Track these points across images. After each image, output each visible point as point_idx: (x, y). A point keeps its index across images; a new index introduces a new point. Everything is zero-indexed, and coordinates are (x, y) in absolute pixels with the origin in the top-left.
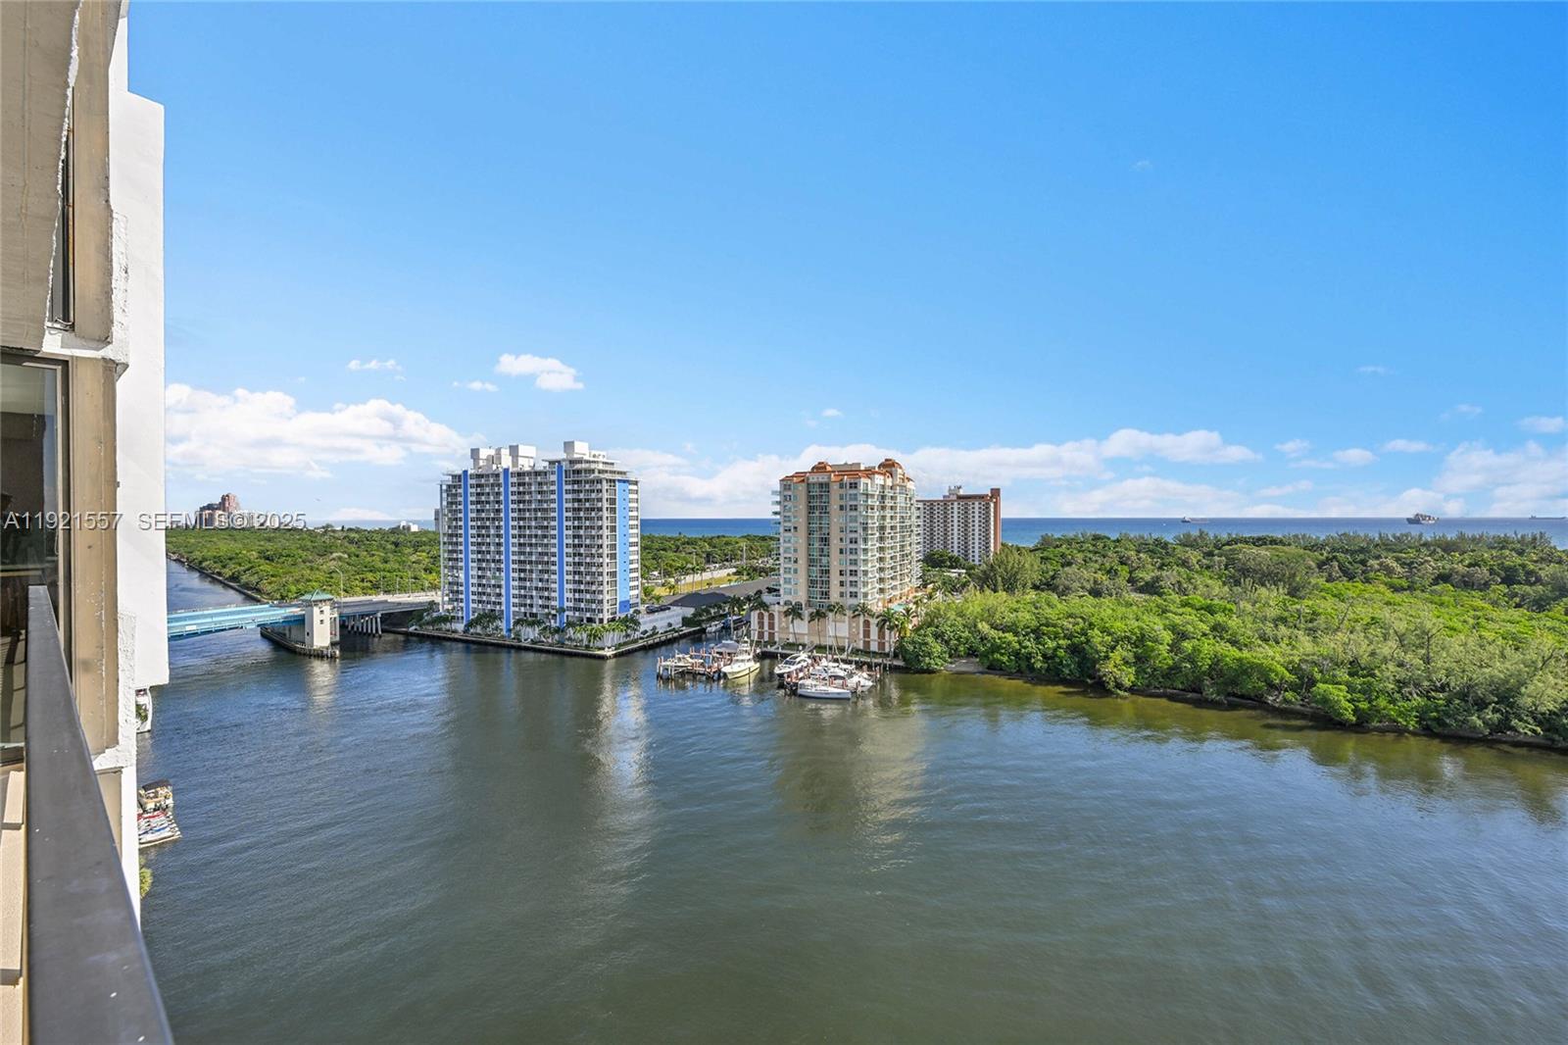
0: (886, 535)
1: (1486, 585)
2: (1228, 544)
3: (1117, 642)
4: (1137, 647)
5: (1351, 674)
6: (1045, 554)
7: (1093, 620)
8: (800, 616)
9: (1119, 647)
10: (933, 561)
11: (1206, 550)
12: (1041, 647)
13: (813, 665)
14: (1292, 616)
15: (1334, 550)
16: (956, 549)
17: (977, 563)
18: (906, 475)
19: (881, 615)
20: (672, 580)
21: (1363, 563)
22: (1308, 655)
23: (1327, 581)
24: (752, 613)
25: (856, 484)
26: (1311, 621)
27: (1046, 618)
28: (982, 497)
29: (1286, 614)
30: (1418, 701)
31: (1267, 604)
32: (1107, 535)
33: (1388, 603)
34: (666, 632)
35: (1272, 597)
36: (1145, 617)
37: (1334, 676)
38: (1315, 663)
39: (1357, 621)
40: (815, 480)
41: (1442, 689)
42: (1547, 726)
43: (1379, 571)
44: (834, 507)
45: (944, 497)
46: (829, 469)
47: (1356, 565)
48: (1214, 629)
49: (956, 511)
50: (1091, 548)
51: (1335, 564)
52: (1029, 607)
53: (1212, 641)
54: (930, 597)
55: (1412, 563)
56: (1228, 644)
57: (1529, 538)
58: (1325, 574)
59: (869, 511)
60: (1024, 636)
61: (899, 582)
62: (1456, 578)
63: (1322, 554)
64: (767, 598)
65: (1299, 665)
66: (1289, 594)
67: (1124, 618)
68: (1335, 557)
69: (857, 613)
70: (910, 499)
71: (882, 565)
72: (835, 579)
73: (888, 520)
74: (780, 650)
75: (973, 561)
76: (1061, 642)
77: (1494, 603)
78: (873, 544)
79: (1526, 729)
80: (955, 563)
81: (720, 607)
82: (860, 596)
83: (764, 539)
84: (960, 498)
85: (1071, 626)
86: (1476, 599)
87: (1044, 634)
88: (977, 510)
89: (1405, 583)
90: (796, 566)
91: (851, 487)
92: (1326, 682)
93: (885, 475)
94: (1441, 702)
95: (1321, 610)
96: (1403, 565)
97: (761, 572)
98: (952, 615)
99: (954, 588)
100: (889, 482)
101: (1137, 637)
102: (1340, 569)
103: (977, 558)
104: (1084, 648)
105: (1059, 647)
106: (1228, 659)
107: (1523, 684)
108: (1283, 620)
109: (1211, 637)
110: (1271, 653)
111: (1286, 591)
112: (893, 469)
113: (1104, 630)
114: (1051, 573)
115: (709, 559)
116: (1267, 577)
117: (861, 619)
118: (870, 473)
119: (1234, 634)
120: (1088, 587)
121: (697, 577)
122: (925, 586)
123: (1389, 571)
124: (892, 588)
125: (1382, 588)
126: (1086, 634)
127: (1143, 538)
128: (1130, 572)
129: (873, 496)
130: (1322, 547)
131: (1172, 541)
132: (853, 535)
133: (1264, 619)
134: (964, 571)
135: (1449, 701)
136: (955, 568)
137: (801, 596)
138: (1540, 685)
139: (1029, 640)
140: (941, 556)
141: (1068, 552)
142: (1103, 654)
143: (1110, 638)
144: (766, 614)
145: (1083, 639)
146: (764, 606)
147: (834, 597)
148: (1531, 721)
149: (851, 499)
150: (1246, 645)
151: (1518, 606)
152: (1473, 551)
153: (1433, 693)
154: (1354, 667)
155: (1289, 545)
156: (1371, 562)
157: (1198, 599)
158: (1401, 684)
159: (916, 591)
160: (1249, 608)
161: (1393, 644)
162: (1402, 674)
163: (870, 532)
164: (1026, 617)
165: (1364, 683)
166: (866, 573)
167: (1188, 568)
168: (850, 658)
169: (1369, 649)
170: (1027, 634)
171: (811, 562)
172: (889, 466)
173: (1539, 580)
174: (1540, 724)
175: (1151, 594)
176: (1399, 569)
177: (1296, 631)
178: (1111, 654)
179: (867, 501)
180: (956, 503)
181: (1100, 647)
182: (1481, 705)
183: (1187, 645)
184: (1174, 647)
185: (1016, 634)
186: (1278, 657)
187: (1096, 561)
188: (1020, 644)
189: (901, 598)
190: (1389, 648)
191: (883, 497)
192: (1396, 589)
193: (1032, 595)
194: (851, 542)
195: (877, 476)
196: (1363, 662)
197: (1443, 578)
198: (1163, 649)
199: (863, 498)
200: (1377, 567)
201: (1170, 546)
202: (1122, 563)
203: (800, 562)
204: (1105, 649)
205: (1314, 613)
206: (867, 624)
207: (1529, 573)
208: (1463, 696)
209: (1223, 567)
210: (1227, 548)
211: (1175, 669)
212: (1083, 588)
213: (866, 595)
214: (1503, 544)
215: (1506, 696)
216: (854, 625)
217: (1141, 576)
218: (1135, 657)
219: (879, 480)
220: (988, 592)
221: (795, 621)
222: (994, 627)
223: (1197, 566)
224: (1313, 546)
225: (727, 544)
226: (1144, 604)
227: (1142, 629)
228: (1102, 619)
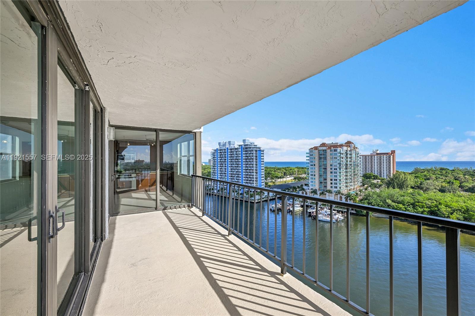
0: (348, 167)
3: (454, 211)
4: (464, 214)
6: (417, 175)
7: (441, 201)
8: (316, 193)
9: (455, 213)
10: (366, 177)
12: (415, 210)
13: (321, 210)
16: (376, 173)
17: (385, 178)
18: (356, 147)
19: (346, 195)
20: (274, 180)
24: (300, 191)
25: (336, 150)
27: (418, 200)
28: (387, 154)
32: (447, 168)
34: (272, 196)
36: (468, 202)
40: (322, 149)
44: (328, 158)
45: (371, 154)
46: (326, 145)
49: (376, 159)
50: (439, 173)
52: (409, 195)
54: (366, 189)
59: (341, 159)
60: (407, 206)
61: (353, 184)
64: (305, 187)
67: (457, 201)
69: (337, 193)
70: (357, 155)
71: (346, 178)
72: (329, 182)
73: (349, 162)
74: (309, 204)
75: (384, 177)
76: (425, 209)
78: (343, 170)
80: (376, 178)
81: (289, 189)
82: (338, 188)
83: (303, 168)
84: (377, 154)
85: (430, 203)
87: (417, 206)
88: (385, 158)
90: (315, 177)
91: (334, 151)
93: (347, 146)
97: (302, 179)
98: (375, 196)
99: (375, 186)
100: (349, 149)
101: (465, 210)
103: (385, 176)
104: (437, 213)
105: (424, 211)
112: (350, 144)
113: (446, 206)
114: (419, 182)
115: (285, 174)
117: (339, 196)
118: (341, 146)
120: (438, 188)
121: (282, 180)
122: (364, 185)
124: (350, 186)
126: (438, 207)
127: (467, 169)
128: (460, 183)
129: (343, 154)
132: (335, 167)
134: (380, 181)
136: (376, 179)
137: (317, 187)
139: (410, 207)
140: (370, 175)
141: (427, 175)
142: (446, 215)
143: (450, 209)
144: (304, 192)
145: (436, 208)
146: (303, 189)
147: (329, 188)
149: (334, 155)
159: (360, 187)
163: (342, 166)
164: (408, 199)
166: (340, 180)
168: (335, 209)
170: (409, 205)
171: (320, 176)
172: (349, 143)
178: (451, 216)
179: (341, 156)
180: (376, 156)
181: (444, 213)
185: (404, 205)
187: (442, 178)
188: (406, 209)
189: (354, 189)
191: (347, 154)
193: (411, 190)
194: (335, 169)
195: (344, 147)
199: (339, 154)
202: (456, 179)
203: (316, 176)
204: (447, 214)
206: (341, 198)
212: (436, 189)
213: (340, 188)
216: (336, 198)
217: (466, 184)
218: (464, 218)
219: (345, 148)
220: (391, 188)
221: (314, 195)
222: (393, 201)
225: (291, 169)
226: (468, 196)
227: (467, 206)
228: (446, 202)
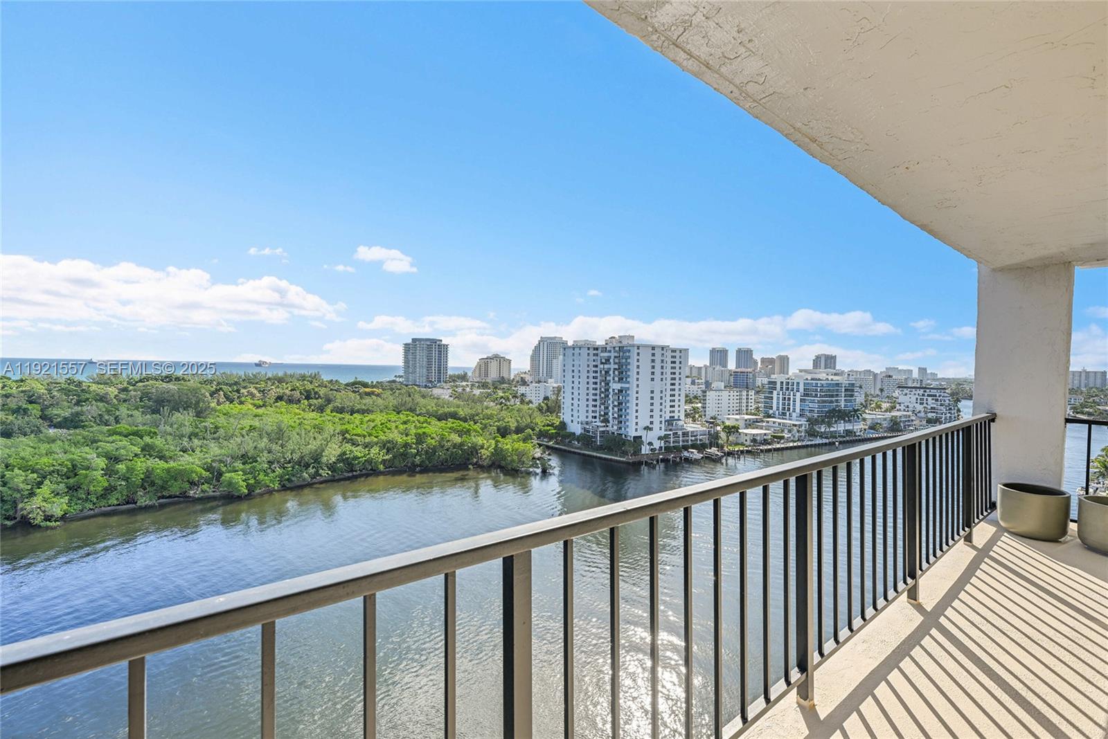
1: (299, 401)
2: (141, 381)
3: (45, 477)
4: (67, 478)
5: (244, 464)
7: (11, 461)
9: (47, 482)
11: (120, 386)
14: (202, 431)
15: (219, 384)
21: (238, 391)
22: (216, 456)
23: (218, 405)
26: (215, 433)
29: (197, 430)
30: (279, 471)
31: (182, 425)
33: (256, 416)
35: (185, 419)
36: (73, 449)
37: (234, 467)
38: (221, 461)
39: (242, 429)
41: (289, 462)
42: (332, 469)
43: (247, 396)
47: (234, 393)
48: (143, 449)
51: (222, 393)
53: (143, 459)
55: (264, 390)
56: (157, 459)
57: (313, 375)
58: (215, 400)
62: (285, 397)
63: (212, 387)
65: (211, 464)
66: (197, 416)
67: (49, 453)
68: (221, 389)
77: (304, 410)
79: (325, 473)
86: (294, 408)
89: (261, 404)
92: (229, 472)
94: (290, 469)
95: (220, 425)
96: (259, 391)
101: (68, 468)
102: (225, 396)
106: (158, 471)
107: (323, 451)
108: (196, 435)
109: (142, 456)
110: (191, 460)
111: (195, 414)
113: (25, 468)
116: (178, 404)
119: (160, 451)
123: (253, 396)
125: (250, 406)
127: (52, 378)
128: (42, 410)
130: (211, 382)
131: (85, 380)
133: (182, 436)
135: (293, 468)
138: (330, 449)
142: (26, 493)
143: (35, 475)
148: (326, 468)
150: (171, 458)
151: (313, 411)
152: (291, 382)
153: (286, 465)
154: (245, 458)
155: (189, 381)
156: (243, 391)
157: (124, 426)
158: (270, 463)
160: (168, 429)
161: (265, 440)
162: (271, 457)
165: (251, 467)
167: (107, 402)
169: (254, 446)
173: (319, 397)
174: (329, 469)
175: (76, 428)
176: (258, 395)
177: (205, 442)
178: (38, 491)
181: (22, 486)
182: (307, 466)
183: (121, 467)
184: (109, 472)
186: (197, 462)
190: (264, 443)
192: (259, 407)
196: (250, 455)
197: (280, 398)
198: (98, 474)
200: (246, 393)
201: (84, 384)
202: (31, 402)
204: (29, 487)
205: (217, 428)
207: (316, 393)
208: (299, 463)
209: (138, 400)
210: (141, 384)
211: (109, 490)
214: (303, 378)
215: (317, 458)
217: (56, 412)
218: (67, 487)
223: (115, 400)
224: (205, 382)
226: (69, 438)
227: (72, 461)
228: (23, 458)
